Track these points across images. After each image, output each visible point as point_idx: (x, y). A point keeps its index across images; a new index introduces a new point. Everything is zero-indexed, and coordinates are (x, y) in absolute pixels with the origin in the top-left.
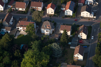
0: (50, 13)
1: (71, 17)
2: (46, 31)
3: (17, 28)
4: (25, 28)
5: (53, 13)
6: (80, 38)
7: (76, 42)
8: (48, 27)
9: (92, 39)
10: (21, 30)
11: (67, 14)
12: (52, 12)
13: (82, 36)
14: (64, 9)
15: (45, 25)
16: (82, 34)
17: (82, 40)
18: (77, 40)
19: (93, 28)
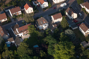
0: (30, 12)
1: (48, 7)
2: (45, 26)
3: (17, 35)
4: (25, 32)
5: (33, 11)
6: (73, 19)
7: (73, 22)
8: (44, 22)
9: (81, 15)
10: (21, 35)
11: (44, 7)
12: (31, 11)
13: (73, 17)
14: (38, 4)
15: (41, 22)
16: (73, 15)
17: (75, 20)
18: (73, 21)
19: (73, 8)
